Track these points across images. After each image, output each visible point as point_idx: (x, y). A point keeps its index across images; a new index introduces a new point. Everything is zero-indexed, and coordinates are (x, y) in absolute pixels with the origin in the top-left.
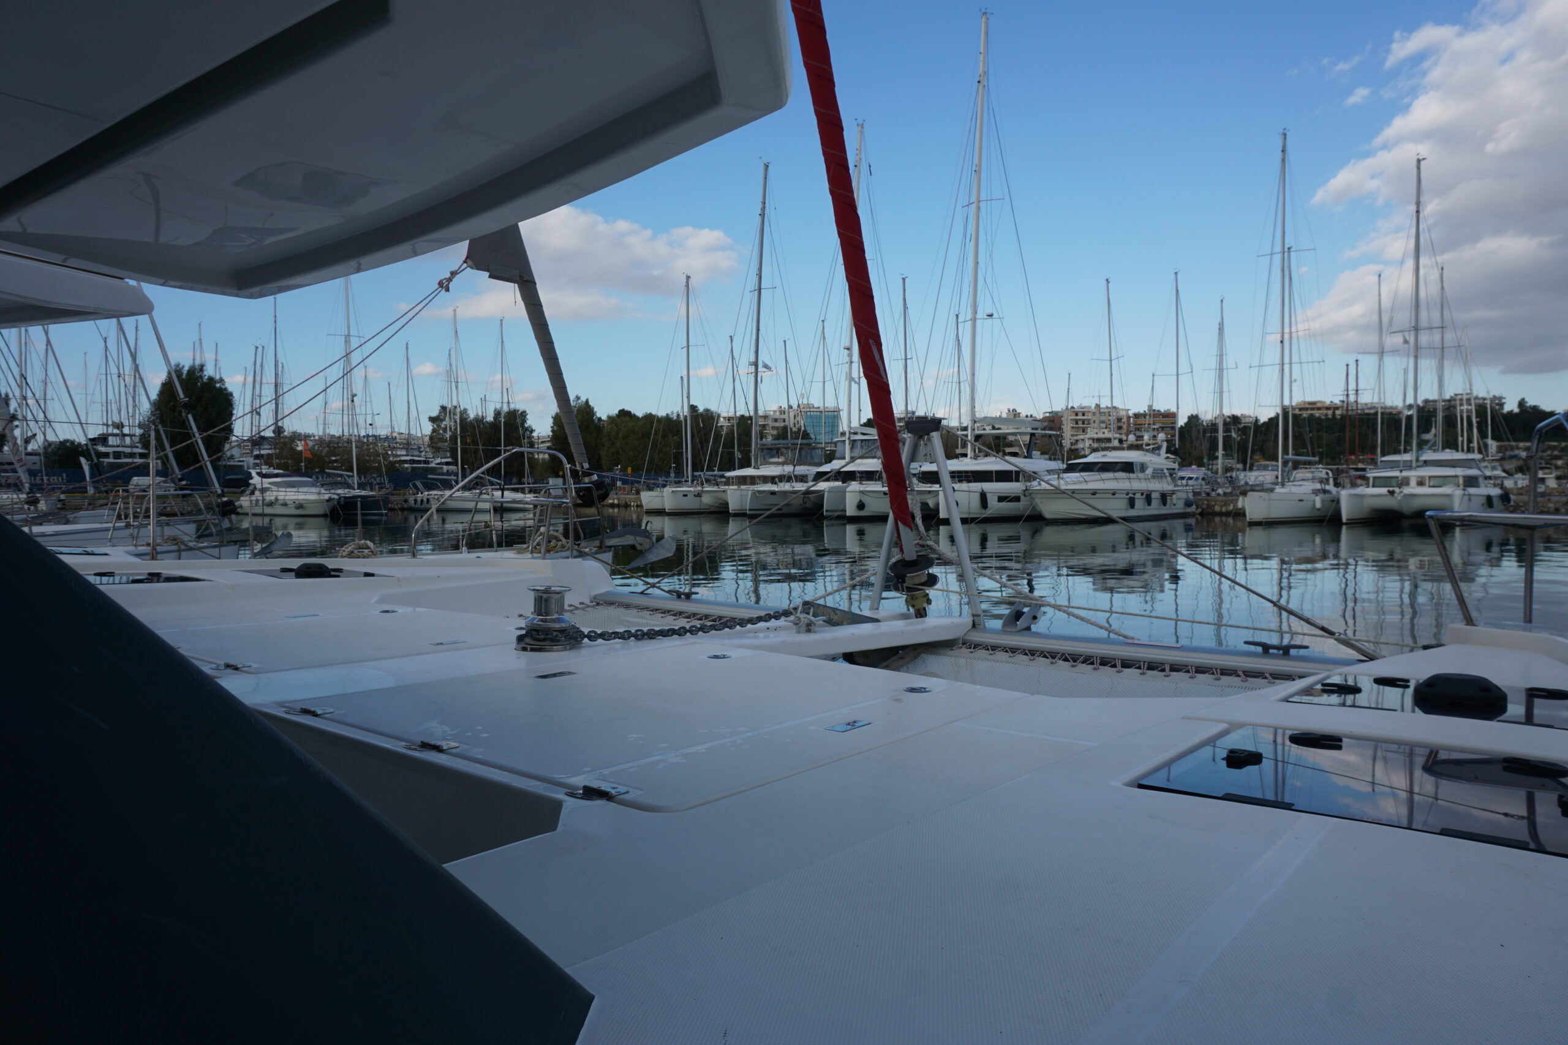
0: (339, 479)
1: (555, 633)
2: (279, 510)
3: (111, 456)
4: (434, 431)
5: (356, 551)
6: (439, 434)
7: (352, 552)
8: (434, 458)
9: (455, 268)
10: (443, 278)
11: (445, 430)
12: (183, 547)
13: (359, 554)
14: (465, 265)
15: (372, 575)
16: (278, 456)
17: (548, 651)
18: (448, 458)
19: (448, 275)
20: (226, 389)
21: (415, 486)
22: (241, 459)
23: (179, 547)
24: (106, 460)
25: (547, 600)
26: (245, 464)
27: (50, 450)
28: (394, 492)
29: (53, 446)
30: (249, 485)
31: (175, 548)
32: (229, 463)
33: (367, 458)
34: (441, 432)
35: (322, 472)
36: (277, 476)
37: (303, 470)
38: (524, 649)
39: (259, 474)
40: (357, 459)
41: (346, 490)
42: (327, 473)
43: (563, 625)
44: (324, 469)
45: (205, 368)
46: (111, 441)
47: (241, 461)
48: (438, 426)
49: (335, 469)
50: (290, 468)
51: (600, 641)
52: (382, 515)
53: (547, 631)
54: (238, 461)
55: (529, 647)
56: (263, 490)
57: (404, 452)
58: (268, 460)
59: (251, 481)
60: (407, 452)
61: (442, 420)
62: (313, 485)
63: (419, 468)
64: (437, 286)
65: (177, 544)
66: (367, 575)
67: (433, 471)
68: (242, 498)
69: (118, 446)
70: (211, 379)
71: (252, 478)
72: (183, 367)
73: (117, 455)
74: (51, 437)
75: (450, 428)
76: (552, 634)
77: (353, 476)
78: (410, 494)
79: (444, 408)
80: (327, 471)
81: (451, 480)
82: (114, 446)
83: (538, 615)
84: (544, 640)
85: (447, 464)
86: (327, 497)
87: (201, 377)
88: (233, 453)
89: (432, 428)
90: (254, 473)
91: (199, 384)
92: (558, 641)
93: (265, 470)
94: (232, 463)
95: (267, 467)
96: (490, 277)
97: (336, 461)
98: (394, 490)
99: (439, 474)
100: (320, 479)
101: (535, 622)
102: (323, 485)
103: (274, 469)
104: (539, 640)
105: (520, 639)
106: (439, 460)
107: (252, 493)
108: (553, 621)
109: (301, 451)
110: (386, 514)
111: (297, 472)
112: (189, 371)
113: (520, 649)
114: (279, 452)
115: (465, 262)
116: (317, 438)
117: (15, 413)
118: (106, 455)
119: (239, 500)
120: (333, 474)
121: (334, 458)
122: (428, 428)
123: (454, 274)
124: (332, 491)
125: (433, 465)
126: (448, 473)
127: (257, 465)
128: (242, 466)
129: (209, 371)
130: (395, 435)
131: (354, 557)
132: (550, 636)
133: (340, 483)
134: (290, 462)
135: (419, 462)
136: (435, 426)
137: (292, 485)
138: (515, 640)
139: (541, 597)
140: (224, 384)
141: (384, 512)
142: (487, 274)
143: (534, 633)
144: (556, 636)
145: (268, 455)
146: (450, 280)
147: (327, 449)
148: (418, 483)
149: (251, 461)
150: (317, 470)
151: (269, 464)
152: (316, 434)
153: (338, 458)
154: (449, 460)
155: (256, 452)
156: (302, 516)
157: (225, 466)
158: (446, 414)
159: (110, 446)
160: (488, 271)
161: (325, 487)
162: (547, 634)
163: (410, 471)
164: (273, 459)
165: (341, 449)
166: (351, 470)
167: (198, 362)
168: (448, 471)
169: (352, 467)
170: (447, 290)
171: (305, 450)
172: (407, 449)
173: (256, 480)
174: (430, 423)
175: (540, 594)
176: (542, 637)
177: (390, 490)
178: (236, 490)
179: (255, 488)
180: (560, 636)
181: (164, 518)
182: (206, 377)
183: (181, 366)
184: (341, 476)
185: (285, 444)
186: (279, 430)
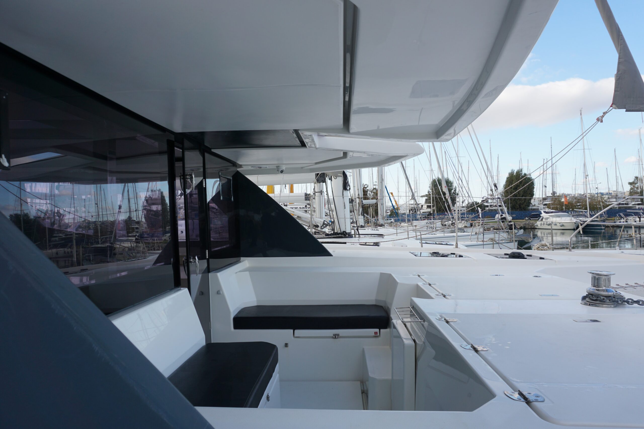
0: (581, 213)
1: (602, 298)
2: (554, 227)
3: (489, 207)
4: (631, 189)
5: (540, 247)
6: (635, 190)
7: (539, 248)
8: (631, 202)
9: (605, 111)
10: (599, 116)
11: (637, 188)
12: (495, 242)
13: (542, 248)
14: (611, 108)
15: (543, 259)
16: (552, 204)
17: (598, 307)
18: (639, 201)
19: (602, 114)
20: (531, 178)
21: (620, 216)
22: (538, 206)
23: (493, 242)
24: (487, 208)
25: (598, 279)
26: (540, 208)
27: (469, 205)
28: (608, 219)
29: (470, 204)
30: (540, 217)
31: (492, 243)
32: (533, 208)
33: (595, 203)
34: (636, 189)
35: (573, 210)
36: (552, 212)
37: (564, 210)
38: (585, 304)
39: (544, 212)
40: (590, 204)
41: (584, 218)
42: (575, 211)
43: (610, 294)
44: (574, 209)
45: (523, 170)
46: (490, 201)
47: (538, 207)
48: (634, 186)
49: (580, 209)
50: (558, 209)
51: (636, 305)
52: (602, 229)
53: (598, 296)
54: (537, 207)
55: (588, 303)
56: (547, 219)
57: (615, 200)
58: (548, 206)
59: (541, 215)
60: (616, 200)
61: (636, 184)
62: (568, 216)
63: (623, 207)
64: (596, 121)
65: (492, 241)
66: (541, 258)
67: (630, 208)
68: (538, 222)
69: (492, 203)
70: (525, 174)
71: (541, 214)
72: (514, 170)
73: (491, 206)
74: (470, 201)
75: (640, 187)
76: (600, 298)
77: (587, 212)
78: (617, 219)
79: (637, 178)
80: (575, 210)
81: (639, 212)
82: (490, 203)
83: (594, 287)
84: (596, 300)
85: (638, 204)
86: (574, 221)
87: (521, 174)
88: (535, 204)
89: (630, 187)
90: (542, 212)
91: (521, 177)
92: (604, 302)
93: (547, 210)
94: (534, 208)
95: (548, 209)
96: (626, 111)
97: (579, 205)
98: (608, 217)
99: (633, 210)
100: (573, 213)
101: (590, 290)
102: (573, 216)
103: (551, 210)
104: (593, 300)
105: (584, 298)
106: (634, 203)
107: (542, 220)
108: (603, 290)
109: (563, 202)
110: (604, 229)
111: (562, 211)
112: (517, 172)
113: (583, 304)
114: (554, 202)
115: (611, 106)
116: (573, 195)
117: (458, 193)
118: (487, 206)
119: (536, 223)
120: (578, 211)
121: (578, 204)
122: (628, 188)
123: (605, 113)
124: (577, 219)
125: (630, 205)
126: (639, 209)
127: (544, 208)
128: (538, 209)
129: (525, 171)
130: (610, 192)
131: (540, 250)
132: (599, 299)
133: (581, 215)
134: (558, 206)
135: (623, 204)
136: (632, 187)
137: (559, 216)
138: (581, 298)
139: (595, 277)
140: (530, 176)
141: (603, 228)
142: (625, 110)
143: (590, 296)
144: (603, 299)
145: (550, 204)
146: (603, 116)
147: (575, 200)
148: (621, 214)
149: (542, 206)
150: (571, 210)
151: (549, 208)
152: (572, 194)
153: (581, 204)
154: (640, 202)
155: (544, 203)
156: (564, 230)
157: (531, 209)
158: (638, 180)
159: (489, 203)
160: (625, 108)
161: (574, 217)
162: (598, 297)
163: (617, 208)
164: (550, 206)
165: (582, 200)
166: (586, 209)
167: (521, 168)
168: (639, 208)
169: (587, 208)
170: (602, 121)
171: (565, 201)
172: (616, 198)
173: (543, 215)
174: (629, 185)
175: (595, 275)
176: (595, 298)
177: (606, 218)
178: (536, 219)
179: (543, 218)
180: (606, 299)
181: (495, 230)
182: (523, 174)
183: (513, 170)
184: (582, 212)
185: (556, 199)
186: (554, 193)
